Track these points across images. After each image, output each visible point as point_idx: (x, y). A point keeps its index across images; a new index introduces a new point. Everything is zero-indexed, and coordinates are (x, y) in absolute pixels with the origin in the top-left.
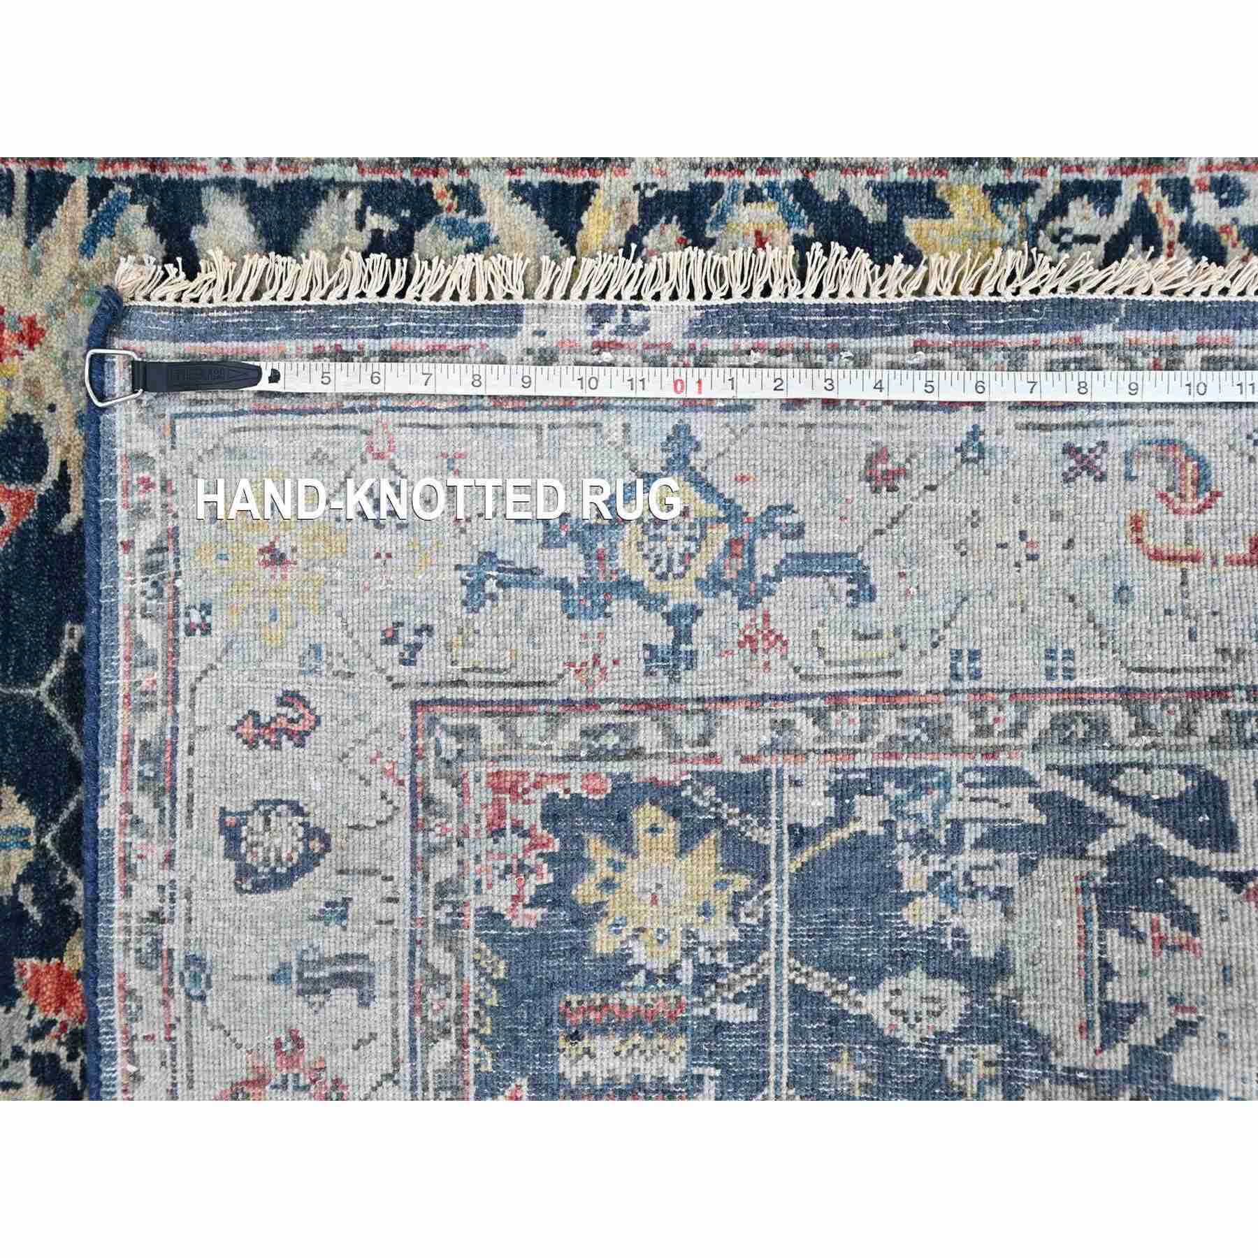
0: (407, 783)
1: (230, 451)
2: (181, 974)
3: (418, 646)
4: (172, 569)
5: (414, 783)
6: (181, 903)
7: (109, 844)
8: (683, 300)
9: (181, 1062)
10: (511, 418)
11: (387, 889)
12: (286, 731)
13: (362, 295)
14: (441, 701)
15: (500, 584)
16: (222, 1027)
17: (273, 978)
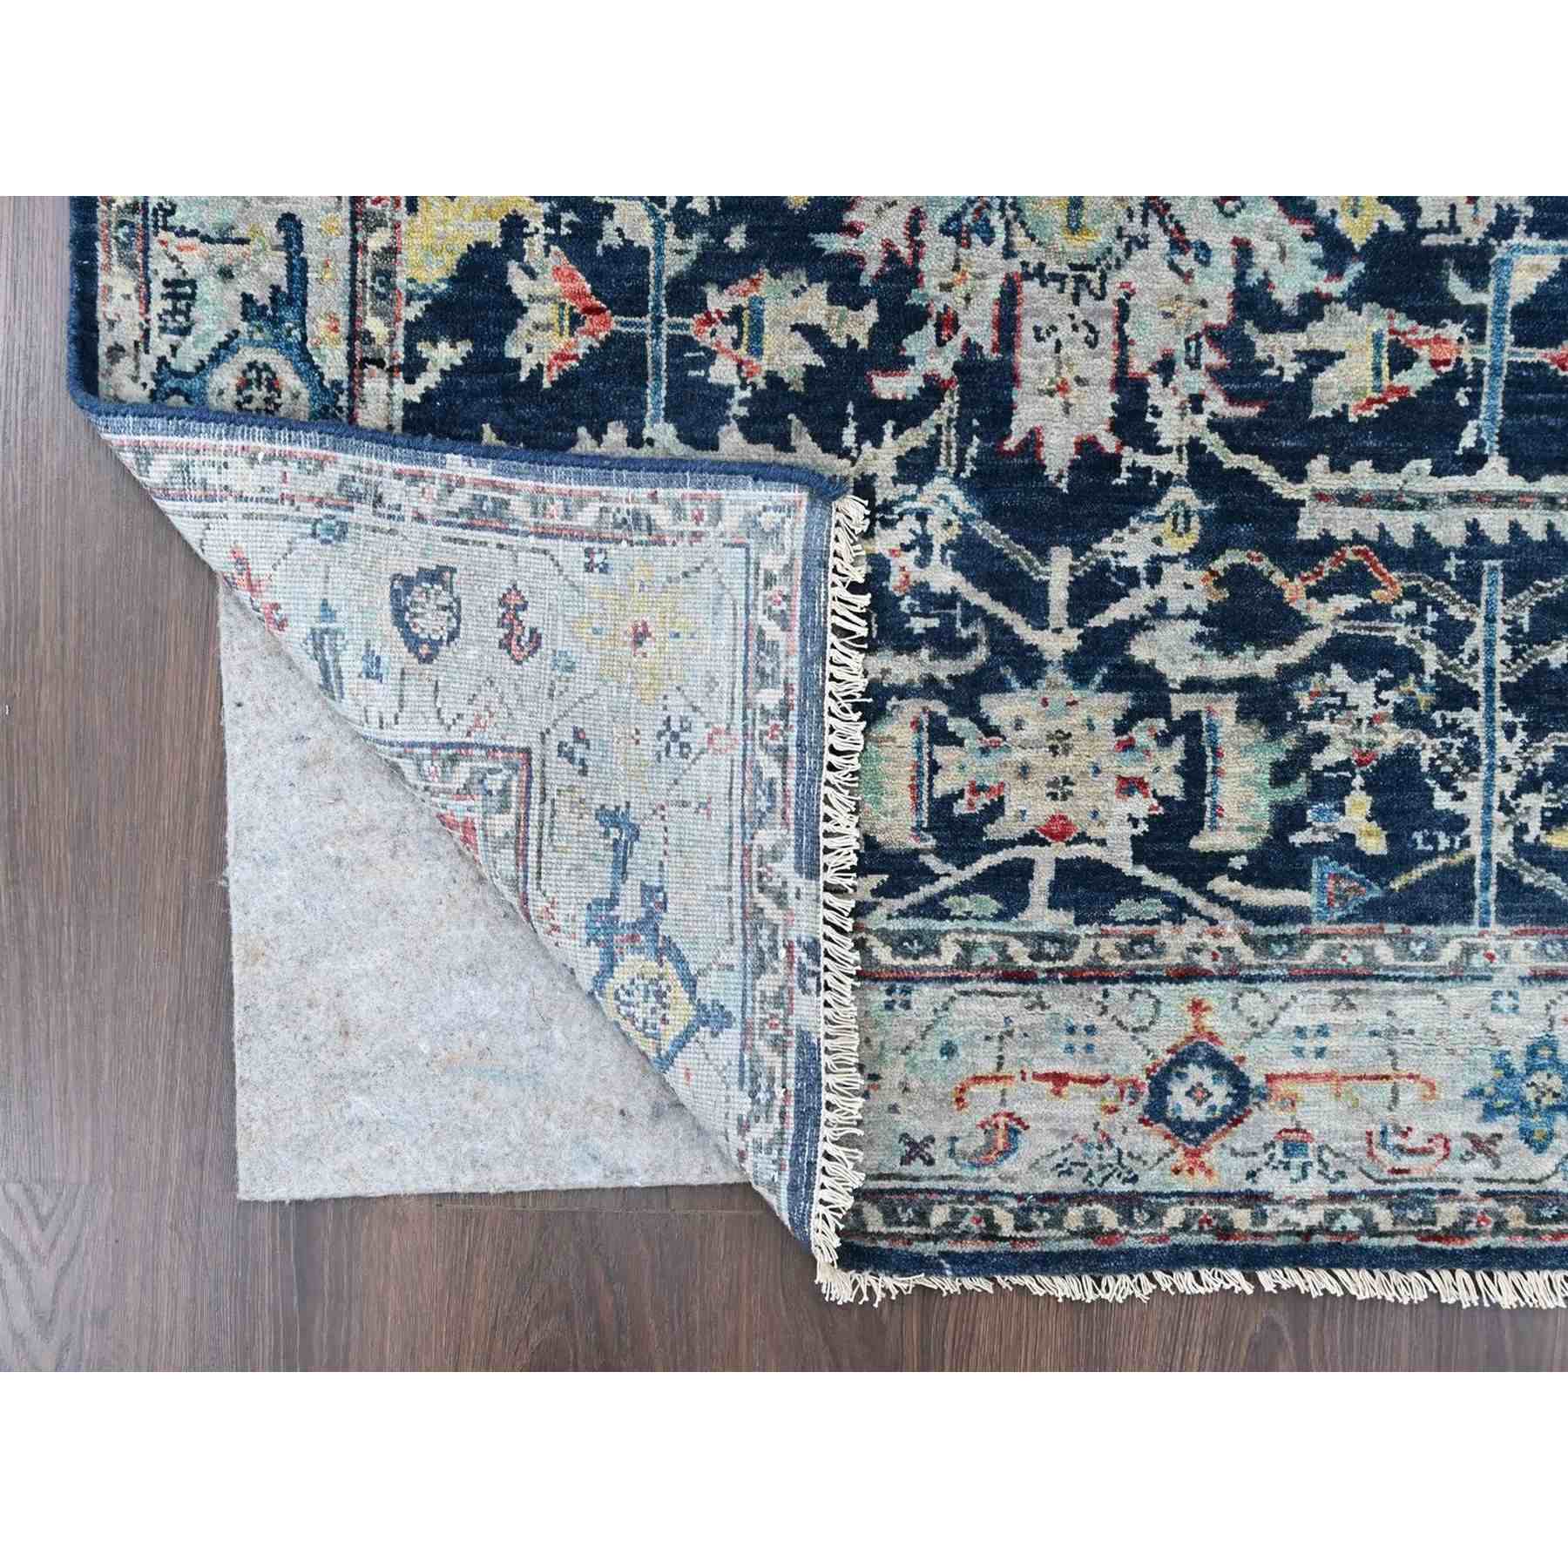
0: (468, 740)
1: (719, 599)
2: (334, 517)
3: (571, 760)
4: (635, 539)
5: (468, 746)
6: (386, 524)
7: (435, 463)
8: (824, 1029)
9: (263, 508)
10: (736, 863)
11: (389, 719)
12: (511, 634)
13: (832, 730)
14: (530, 776)
15: (616, 842)
16: (290, 550)
17: (325, 604)
